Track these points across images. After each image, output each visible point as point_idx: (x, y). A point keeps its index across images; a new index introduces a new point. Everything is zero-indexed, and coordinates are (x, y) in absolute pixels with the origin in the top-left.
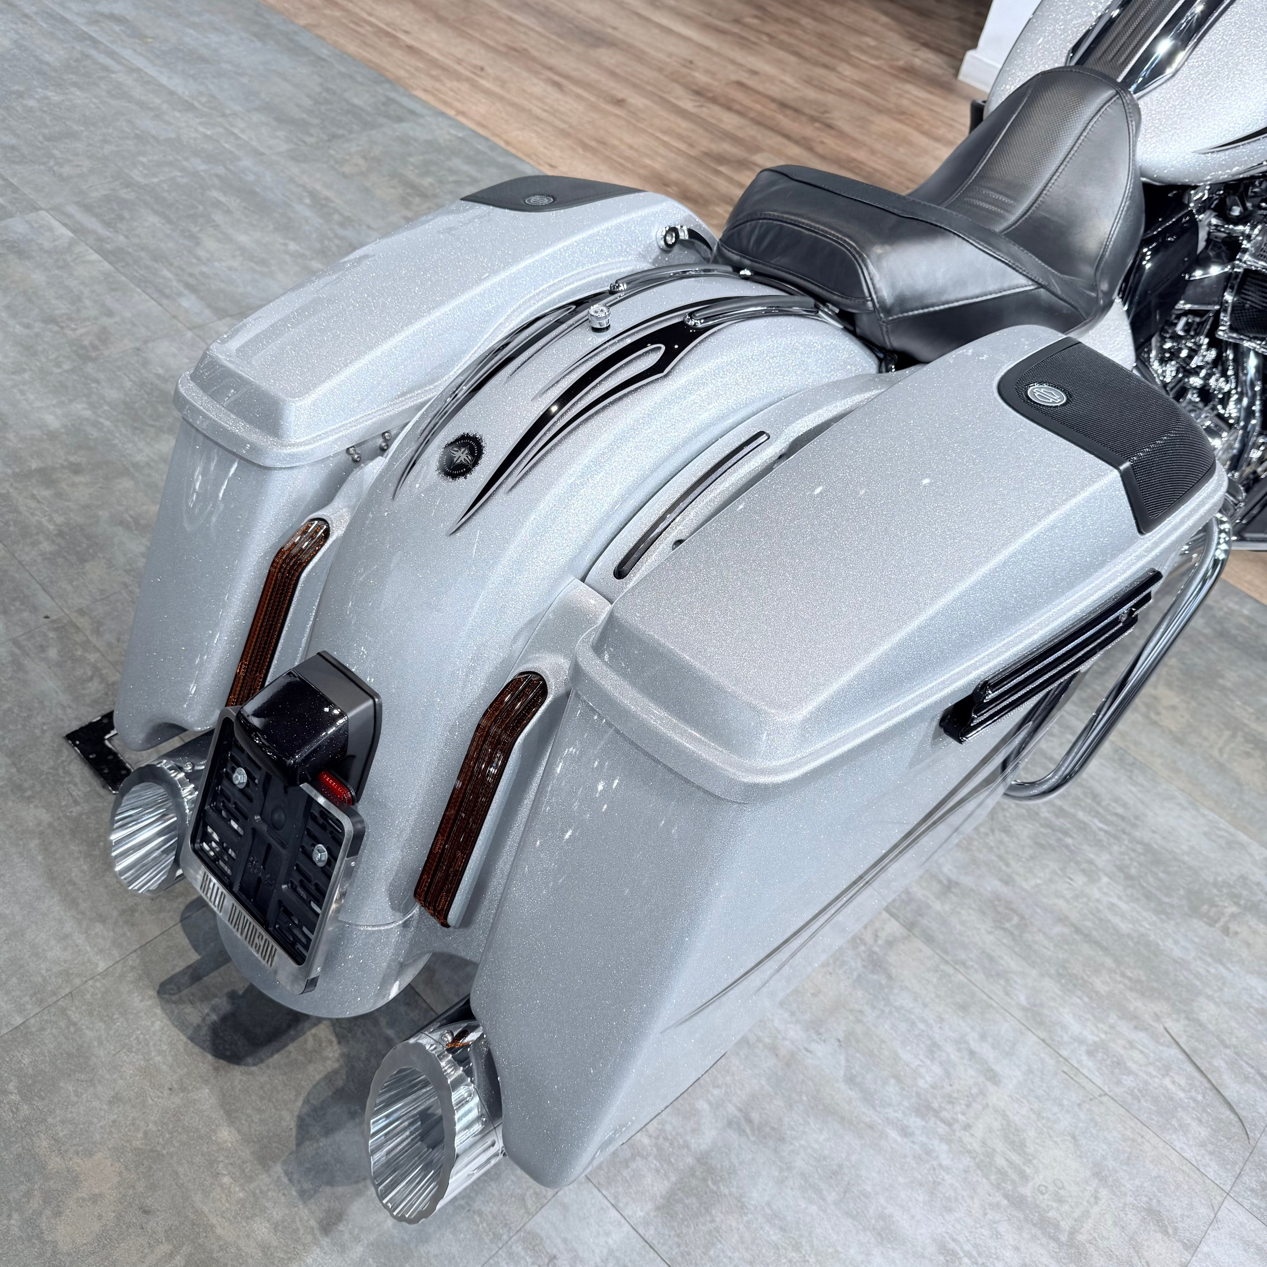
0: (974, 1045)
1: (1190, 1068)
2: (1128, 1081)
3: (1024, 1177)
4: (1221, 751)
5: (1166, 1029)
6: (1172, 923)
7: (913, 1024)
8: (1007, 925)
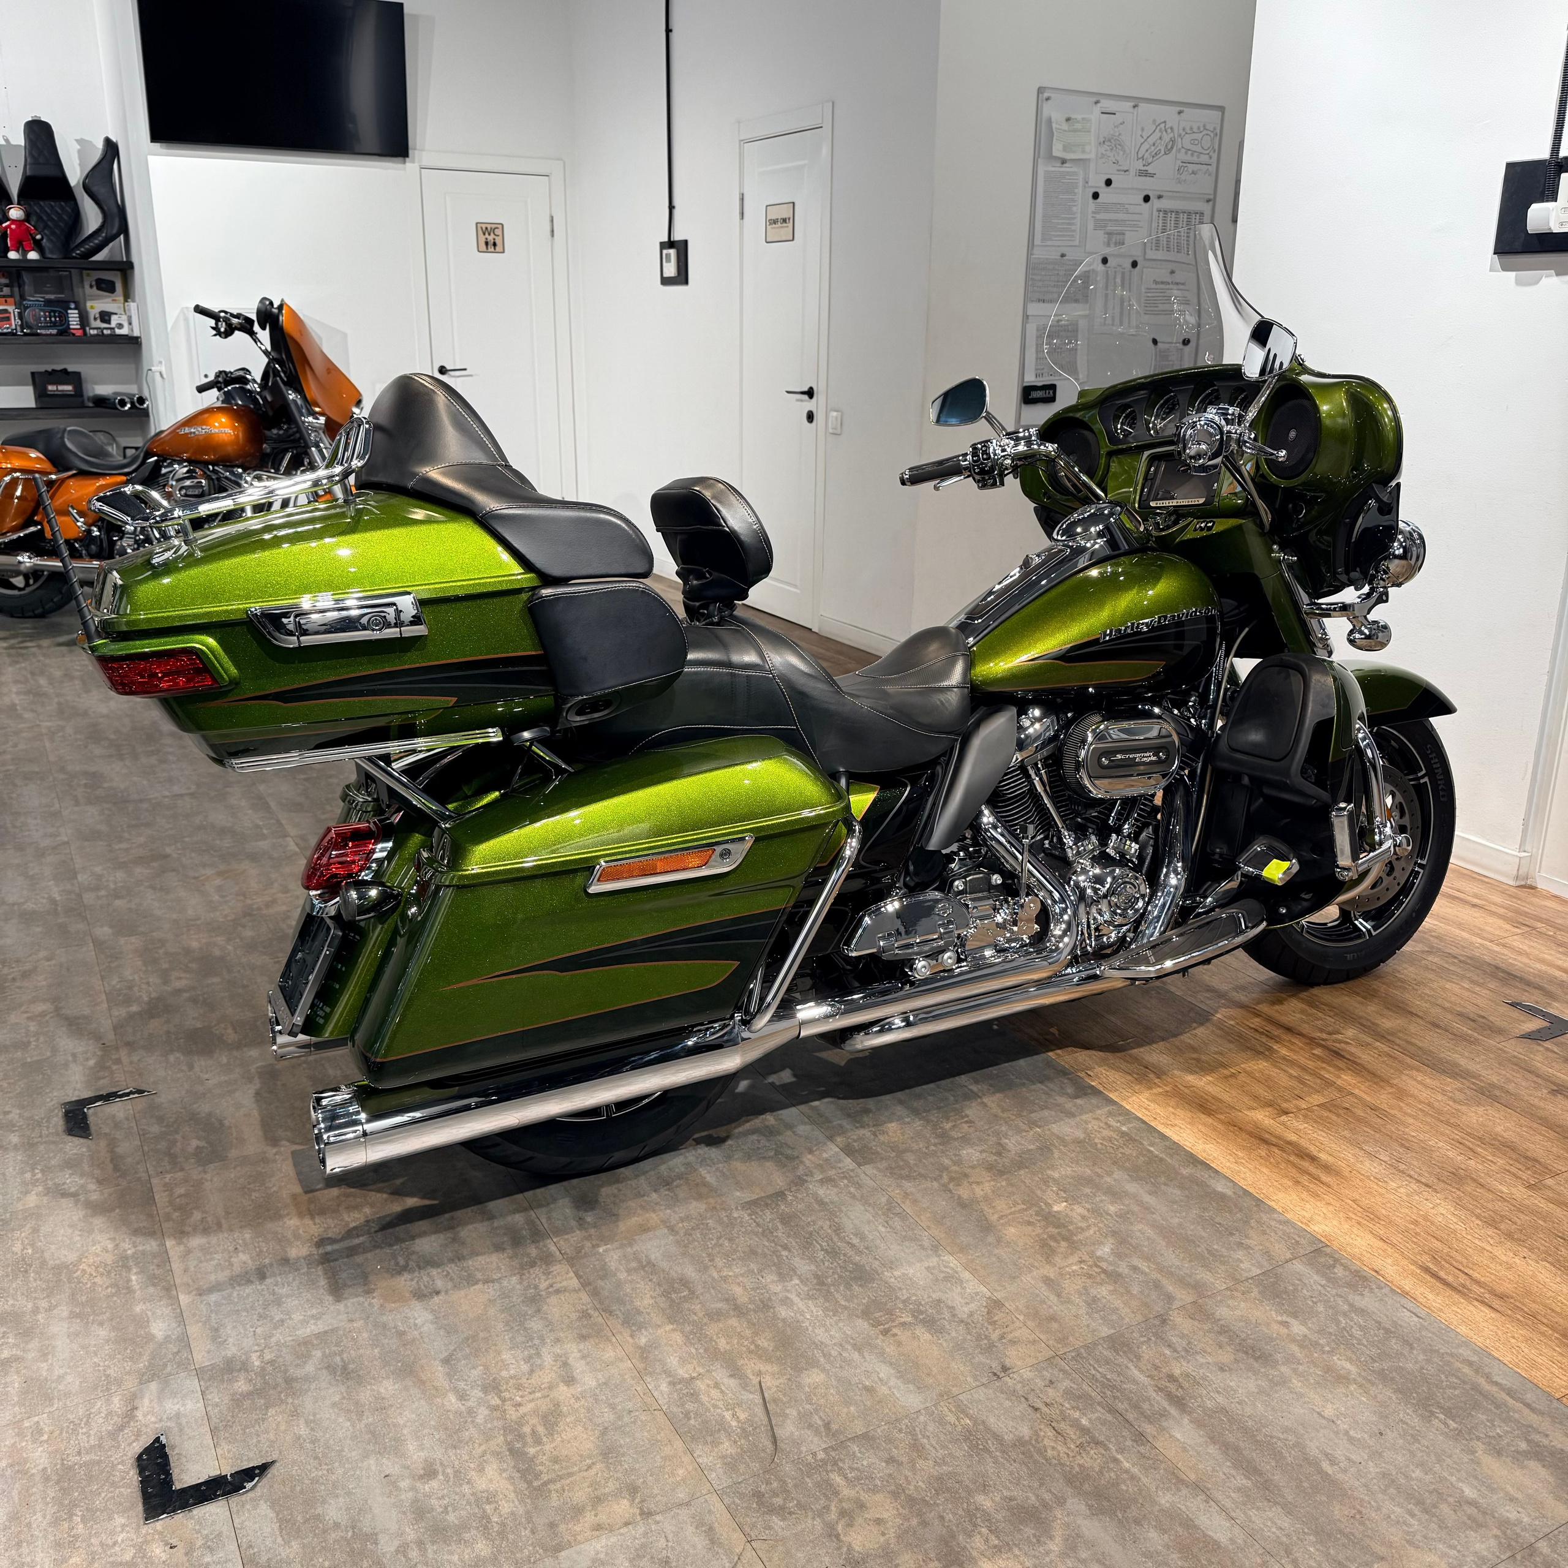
0: (571, 1361)
1: (759, 1411)
2: (689, 1406)
3: (538, 1442)
4: (1001, 1218)
5: (760, 1383)
6: (835, 1318)
7: (532, 1339)
8: (674, 1296)
